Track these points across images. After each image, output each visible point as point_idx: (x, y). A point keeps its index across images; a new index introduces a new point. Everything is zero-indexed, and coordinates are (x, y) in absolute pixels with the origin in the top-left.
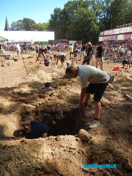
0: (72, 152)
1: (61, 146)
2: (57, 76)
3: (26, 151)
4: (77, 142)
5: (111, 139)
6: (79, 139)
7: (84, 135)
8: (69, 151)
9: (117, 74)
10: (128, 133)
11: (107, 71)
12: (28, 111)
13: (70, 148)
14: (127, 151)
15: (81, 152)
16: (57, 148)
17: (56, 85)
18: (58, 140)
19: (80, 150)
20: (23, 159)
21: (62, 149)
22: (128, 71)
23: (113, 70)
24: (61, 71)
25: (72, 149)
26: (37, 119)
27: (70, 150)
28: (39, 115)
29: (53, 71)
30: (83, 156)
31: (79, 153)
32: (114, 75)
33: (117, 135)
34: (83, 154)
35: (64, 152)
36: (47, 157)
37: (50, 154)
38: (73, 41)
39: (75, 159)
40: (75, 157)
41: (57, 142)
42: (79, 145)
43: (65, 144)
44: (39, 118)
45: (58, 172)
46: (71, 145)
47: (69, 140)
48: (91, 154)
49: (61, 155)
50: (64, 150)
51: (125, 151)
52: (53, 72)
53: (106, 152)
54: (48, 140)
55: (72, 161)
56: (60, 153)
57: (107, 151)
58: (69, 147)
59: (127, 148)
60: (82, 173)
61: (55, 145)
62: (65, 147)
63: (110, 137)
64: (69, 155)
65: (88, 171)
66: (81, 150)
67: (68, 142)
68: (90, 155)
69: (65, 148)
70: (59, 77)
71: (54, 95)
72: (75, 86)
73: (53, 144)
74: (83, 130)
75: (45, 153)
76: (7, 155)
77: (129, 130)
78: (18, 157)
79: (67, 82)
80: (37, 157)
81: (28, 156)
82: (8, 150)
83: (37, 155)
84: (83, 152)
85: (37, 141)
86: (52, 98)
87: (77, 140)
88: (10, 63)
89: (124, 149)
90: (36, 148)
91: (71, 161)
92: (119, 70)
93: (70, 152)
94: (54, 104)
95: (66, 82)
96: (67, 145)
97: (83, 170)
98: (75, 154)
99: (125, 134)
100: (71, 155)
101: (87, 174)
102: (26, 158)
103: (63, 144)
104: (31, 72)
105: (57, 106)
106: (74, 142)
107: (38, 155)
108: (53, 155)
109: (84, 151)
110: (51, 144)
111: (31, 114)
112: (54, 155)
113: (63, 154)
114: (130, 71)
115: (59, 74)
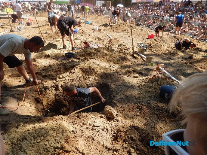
0: (95, 130)
1: (83, 124)
2: (80, 45)
3: (43, 129)
4: (102, 120)
5: (138, 116)
6: (103, 116)
7: (109, 112)
8: (92, 129)
9: (151, 43)
10: (157, 109)
11: (140, 39)
12: (46, 86)
13: (94, 126)
14: (154, 128)
15: (105, 130)
16: (79, 126)
17: (79, 56)
18: (81, 117)
19: (104, 128)
20: (40, 138)
21: (84, 127)
22: (164, 40)
23: (147, 39)
24: (85, 39)
25: (96, 126)
26: (57, 95)
27: (94, 127)
28: (59, 91)
29: (76, 38)
30: (107, 133)
31: (103, 130)
32: (148, 44)
33: (146, 112)
34: (107, 132)
35: (86, 130)
36: (68, 135)
37: (71, 132)
38: (100, 1)
39: (98, 137)
40: (98, 135)
41: (79, 119)
42: (103, 122)
43: (89, 122)
44: (59, 94)
45: (79, 150)
46: (95, 122)
47: (92, 117)
48: (116, 132)
49: (83, 133)
50: (87, 128)
51: (152, 127)
52: (76, 40)
53: (131, 129)
54: (69, 117)
55: (95, 139)
56: (82, 131)
57: (133, 128)
58: (92, 125)
59: (155, 124)
60: (105, 150)
61: (77, 122)
62: (88, 124)
63: (138, 114)
64: (92, 133)
65: (111, 149)
66: (106, 127)
67: (92, 119)
68: (114, 132)
69: (88, 126)
70: (83, 46)
71: (77, 68)
72: (102, 57)
73: (75, 122)
74: (108, 106)
75: (65, 132)
76: (21, 134)
77: (158, 106)
78: (33, 136)
79: (93, 53)
80: (56, 135)
81: (45, 135)
82: (22, 129)
83: (55, 133)
84: (107, 129)
85: (56, 119)
86: (74, 71)
87: (101, 117)
88: (22, 28)
89: (151, 126)
90: (55, 126)
91: (93, 139)
92: (154, 39)
93: (94, 129)
94: (77, 78)
95: (91, 52)
96: (90, 123)
97: (106, 148)
98: (98, 131)
99: (154, 110)
100: (94, 133)
101: (110, 151)
102: (44, 136)
103: (86, 122)
104: (49, 39)
105: (80, 80)
106: (98, 119)
107: (57, 134)
108: (74, 133)
109: (109, 128)
110: (72, 122)
111: (50, 89)
112: (76, 133)
113: (86, 132)
114: (165, 40)
115: (83, 42)
